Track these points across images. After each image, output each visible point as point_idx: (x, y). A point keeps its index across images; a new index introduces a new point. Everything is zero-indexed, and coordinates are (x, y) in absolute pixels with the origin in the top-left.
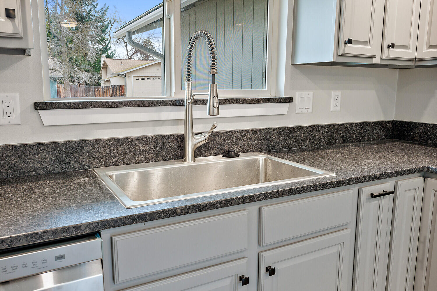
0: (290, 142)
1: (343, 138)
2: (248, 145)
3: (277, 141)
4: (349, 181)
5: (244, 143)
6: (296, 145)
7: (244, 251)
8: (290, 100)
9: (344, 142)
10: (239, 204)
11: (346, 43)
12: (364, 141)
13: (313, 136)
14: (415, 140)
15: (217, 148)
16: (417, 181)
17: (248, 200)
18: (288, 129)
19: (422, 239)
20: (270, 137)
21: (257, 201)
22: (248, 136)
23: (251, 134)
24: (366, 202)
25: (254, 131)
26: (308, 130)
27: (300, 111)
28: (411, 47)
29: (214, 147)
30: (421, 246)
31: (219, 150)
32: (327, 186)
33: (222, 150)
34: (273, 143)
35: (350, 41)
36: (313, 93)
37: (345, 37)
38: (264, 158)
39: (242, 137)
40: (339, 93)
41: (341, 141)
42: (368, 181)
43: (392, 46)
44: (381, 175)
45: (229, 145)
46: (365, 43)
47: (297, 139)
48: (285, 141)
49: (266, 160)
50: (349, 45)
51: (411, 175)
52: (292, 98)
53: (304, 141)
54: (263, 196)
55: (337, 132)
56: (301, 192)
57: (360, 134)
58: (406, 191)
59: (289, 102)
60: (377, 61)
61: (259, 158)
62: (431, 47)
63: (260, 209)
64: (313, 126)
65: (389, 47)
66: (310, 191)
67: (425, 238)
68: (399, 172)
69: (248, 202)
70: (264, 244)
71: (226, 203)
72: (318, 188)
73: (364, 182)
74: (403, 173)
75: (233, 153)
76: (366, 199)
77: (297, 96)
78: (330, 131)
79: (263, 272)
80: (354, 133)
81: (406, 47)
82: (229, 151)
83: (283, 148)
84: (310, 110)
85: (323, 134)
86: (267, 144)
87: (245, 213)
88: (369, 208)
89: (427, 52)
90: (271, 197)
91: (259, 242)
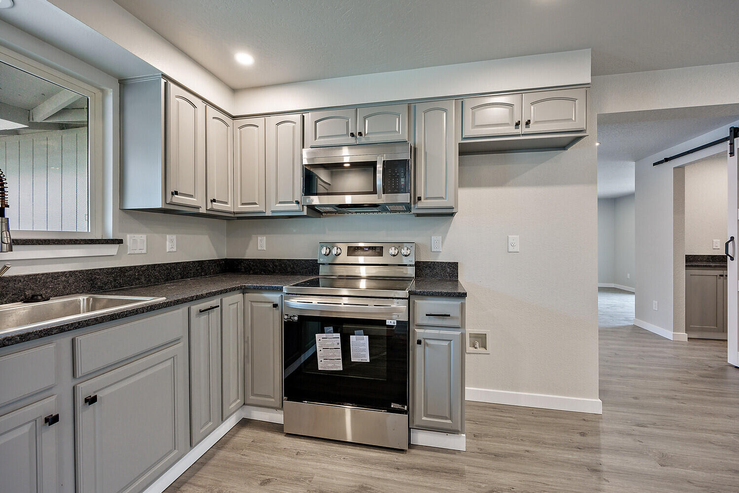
0: (121, 281)
1: (181, 274)
2: (64, 288)
3: (105, 282)
4: (178, 302)
5: (57, 286)
6: (129, 284)
7: (51, 388)
8: (120, 242)
9: (182, 278)
10: (42, 337)
11: (172, 194)
12: (201, 276)
13: (148, 275)
14: (242, 272)
15: (13, 295)
16: (238, 297)
17: (55, 331)
18: (119, 269)
19: (246, 340)
20: (95, 278)
21: (69, 330)
22: (64, 278)
23: (68, 276)
24: (196, 317)
25: (71, 273)
26: (142, 269)
27: (132, 252)
28: (229, 203)
29: (7, 294)
30: (246, 345)
31: (17, 296)
32: (155, 307)
33: (21, 296)
34: (99, 283)
35: (176, 193)
36: (147, 237)
37: (171, 189)
38: (85, 298)
39: (55, 280)
40: (174, 237)
41: (179, 277)
42: (196, 300)
43: (214, 201)
44: (207, 294)
45: (33, 289)
46: (191, 196)
47: (130, 278)
48: (115, 280)
49: (88, 300)
50: (176, 196)
51: (232, 292)
52: (122, 240)
53: (138, 279)
54: (77, 325)
55: (174, 269)
56: (126, 316)
57: (197, 270)
58: (229, 305)
59: (118, 244)
60: (203, 210)
61: (80, 299)
62: (243, 204)
63: (73, 341)
64: (148, 265)
65: (212, 201)
66: (136, 314)
67: (248, 337)
68: (222, 290)
69: (55, 334)
70: (80, 375)
71: (20, 339)
72: (145, 311)
73: (192, 301)
74: (226, 291)
75: (40, 298)
76: (196, 315)
77: (129, 238)
78: (167, 269)
79: (81, 405)
80: (191, 270)
81: (226, 203)
82: (33, 296)
83: (112, 288)
84: (144, 251)
85: (159, 272)
86: (92, 285)
87: (52, 346)
88: (200, 322)
89: (240, 208)
90: (88, 325)
91: (74, 375)
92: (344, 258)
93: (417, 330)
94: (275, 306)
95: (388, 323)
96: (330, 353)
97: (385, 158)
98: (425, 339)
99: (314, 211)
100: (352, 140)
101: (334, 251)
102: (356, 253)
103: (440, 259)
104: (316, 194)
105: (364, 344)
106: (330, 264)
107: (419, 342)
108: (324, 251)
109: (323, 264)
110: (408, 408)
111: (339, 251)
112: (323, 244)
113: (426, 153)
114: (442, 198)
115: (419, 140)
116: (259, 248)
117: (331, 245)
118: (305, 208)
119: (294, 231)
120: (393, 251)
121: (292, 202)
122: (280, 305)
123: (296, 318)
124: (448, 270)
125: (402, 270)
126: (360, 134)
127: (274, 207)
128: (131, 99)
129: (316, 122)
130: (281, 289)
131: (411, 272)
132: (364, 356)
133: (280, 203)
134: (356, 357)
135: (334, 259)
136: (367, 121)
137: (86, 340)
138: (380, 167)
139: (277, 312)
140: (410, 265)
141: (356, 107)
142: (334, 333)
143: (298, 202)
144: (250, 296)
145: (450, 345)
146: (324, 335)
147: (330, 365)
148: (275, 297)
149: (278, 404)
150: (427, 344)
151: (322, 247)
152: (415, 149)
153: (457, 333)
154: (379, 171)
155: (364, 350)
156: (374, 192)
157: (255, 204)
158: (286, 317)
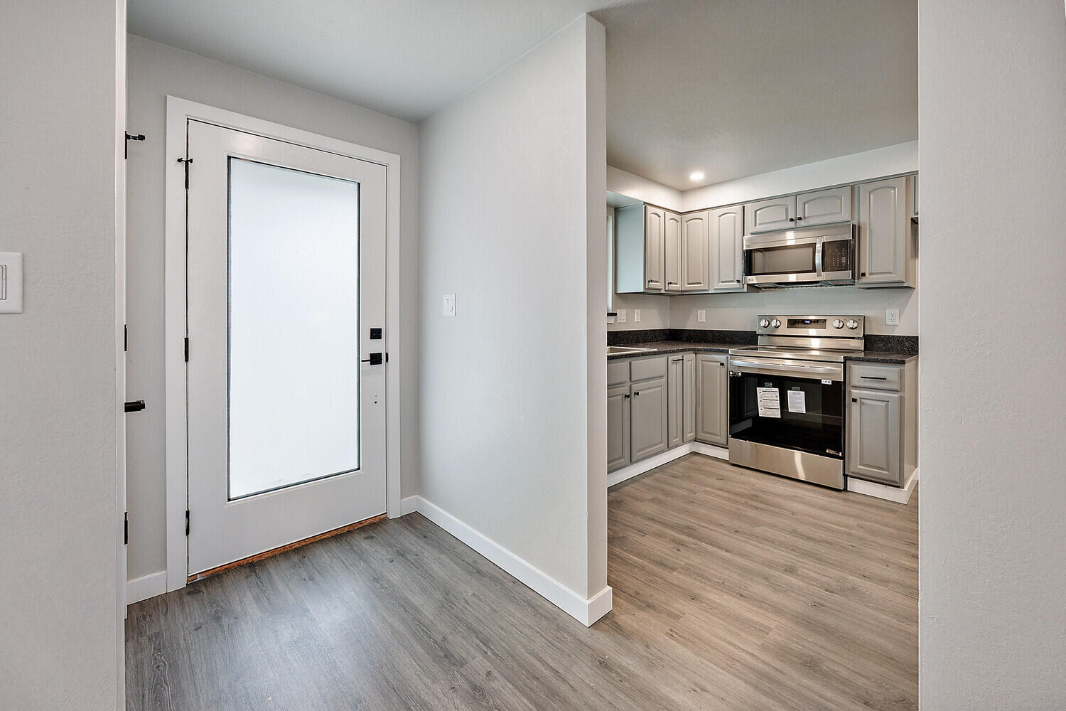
0: (616, 340)
1: (643, 339)
4: (664, 352)
6: (619, 343)
8: (615, 314)
11: (649, 282)
13: (628, 337)
14: (684, 341)
16: (692, 355)
17: (628, 356)
18: (615, 332)
24: (671, 364)
26: (625, 333)
27: (620, 321)
28: (679, 283)
35: (651, 281)
36: (626, 310)
37: (649, 278)
40: (639, 311)
41: (642, 341)
43: (670, 283)
44: (676, 350)
46: (658, 282)
47: (620, 339)
48: (614, 340)
51: (689, 352)
53: (623, 340)
55: (640, 335)
56: (646, 355)
57: (652, 337)
58: (688, 359)
59: (615, 316)
60: (663, 291)
62: (689, 284)
63: (630, 363)
64: (628, 331)
65: (668, 284)
66: (649, 355)
68: (684, 349)
70: (633, 380)
73: (670, 353)
74: (686, 350)
76: (671, 362)
78: (636, 334)
81: (677, 284)
84: (625, 321)
85: (632, 336)
88: (673, 367)
89: (687, 287)
90: (639, 356)
91: (630, 381)
92: (784, 330)
93: (852, 391)
94: (722, 364)
95: (823, 382)
96: (770, 404)
97: (825, 239)
98: (861, 398)
99: (753, 288)
100: (792, 224)
101: (774, 323)
102: (797, 326)
103: (898, 333)
104: (755, 274)
105: (800, 399)
106: (769, 335)
107: (855, 400)
108: (763, 323)
109: (762, 335)
110: (844, 454)
111: (778, 324)
112: (761, 317)
113: (871, 231)
114: (890, 273)
115: (863, 219)
116: (699, 320)
117: (770, 318)
118: (746, 286)
119: (733, 305)
120: (836, 324)
121: (733, 281)
122: (725, 364)
123: (740, 375)
124: (907, 344)
125: (848, 343)
126: (800, 219)
127: (716, 286)
128: (621, 220)
129: (756, 211)
130: (727, 352)
131: (860, 344)
132: (801, 408)
133: (722, 282)
134: (792, 407)
135: (773, 331)
136: (806, 205)
137: (636, 363)
138: (819, 247)
139: (723, 370)
140: (859, 338)
141: (795, 195)
142: (773, 387)
143: (739, 281)
144: (700, 356)
145: (887, 406)
146: (764, 389)
147: (770, 413)
148: (722, 358)
149: (723, 441)
150: (862, 404)
151: (761, 320)
152: (859, 227)
153: (896, 395)
154: (819, 252)
155: (801, 403)
156: (814, 270)
157: (700, 283)
158: (731, 373)
